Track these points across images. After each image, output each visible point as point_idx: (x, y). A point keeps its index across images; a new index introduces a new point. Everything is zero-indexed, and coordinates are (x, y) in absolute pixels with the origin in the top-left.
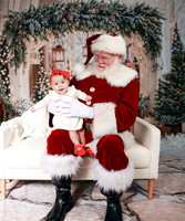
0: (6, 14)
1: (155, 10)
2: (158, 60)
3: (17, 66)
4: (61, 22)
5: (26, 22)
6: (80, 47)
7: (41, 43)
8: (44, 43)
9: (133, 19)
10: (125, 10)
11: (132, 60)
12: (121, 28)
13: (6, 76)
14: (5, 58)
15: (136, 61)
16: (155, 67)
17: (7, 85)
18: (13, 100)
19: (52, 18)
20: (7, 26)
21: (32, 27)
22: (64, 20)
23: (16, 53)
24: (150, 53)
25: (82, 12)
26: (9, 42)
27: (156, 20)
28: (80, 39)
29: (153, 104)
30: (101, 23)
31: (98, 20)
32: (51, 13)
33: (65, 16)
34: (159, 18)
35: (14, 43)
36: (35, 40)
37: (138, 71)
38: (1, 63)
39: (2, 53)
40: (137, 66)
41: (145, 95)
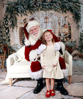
0: (7, 3)
2: (79, 23)
3: (13, 28)
4: (33, 7)
5: (16, 7)
6: (43, 18)
7: (24, 17)
8: (26, 17)
9: (67, 5)
11: (67, 24)
12: (62, 9)
13: (8, 33)
15: (69, 24)
16: (78, 27)
17: (9, 37)
18: (12, 44)
19: (29, 5)
20: (7, 9)
21: (19, 9)
22: (35, 6)
23: (12, 22)
24: (76, 20)
25: (43, 2)
26: (9, 17)
27: (78, 4)
28: (43, 15)
29: (78, 44)
30: (52, 7)
32: (28, 2)
33: (35, 4)
34: (79, 3)
35: (11, 17)
36: (22, 16)
37: (70, 29)
38: (5, 27)
39: (6, 22)
40: (70, 27)
41: (74, 40)
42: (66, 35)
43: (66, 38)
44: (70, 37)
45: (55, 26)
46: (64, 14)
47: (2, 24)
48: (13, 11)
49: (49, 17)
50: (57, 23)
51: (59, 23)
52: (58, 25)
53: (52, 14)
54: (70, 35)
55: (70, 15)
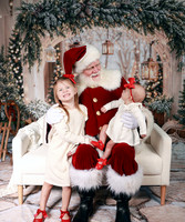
0: (19, 6)
1: (181, 4)
2: (183, 59)
3: (32, 64)
4: (78, 17)
5: (40, 16)
6: (100, 44)
7: (57, 39)
8: (61, 39)
9: (156, 14)
10: (148, 3)
11: (155, 59)
12: (144, 24)
13: (19, 74)
14: (18, 55)
15: (159, 59)
16: (180, 66)
17: (20, 84)
18: (27, 100)
19: (69, 12)
20: (20, 19)
21: (47, 21)
22: (83, 14)
23: (30, 49)
24: (175, 51)
25: (101, 6)
26: (23, 37)
27: (182, 15)
28: (100, 36)
29: (177, 105)
30: (123, 18)
31: (120, 15)
32: (68, 6)
33: (84, 10)
35: (28, 38)
36: (51, 36)
37: (161, 71)
38: (13, 60)
39: (15, 49)
40: (160, 65)
41: (168, 97)
42: (151, 84)
43: (151, 90)
44: (160, 89)
45: (128, 62)
46: (149, 34)
47: (6, 53)
48: (32, 25)
49: (113, 42)
50: (132, 55)
51: (137, 57)
52: (133, 61)
53: (120, 34)
54: (161, 84)
55: (162, 39)
